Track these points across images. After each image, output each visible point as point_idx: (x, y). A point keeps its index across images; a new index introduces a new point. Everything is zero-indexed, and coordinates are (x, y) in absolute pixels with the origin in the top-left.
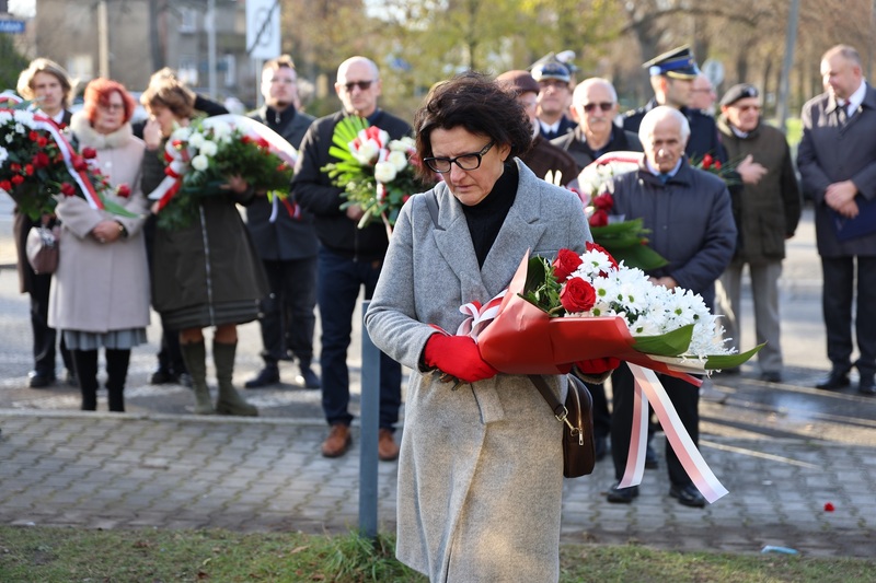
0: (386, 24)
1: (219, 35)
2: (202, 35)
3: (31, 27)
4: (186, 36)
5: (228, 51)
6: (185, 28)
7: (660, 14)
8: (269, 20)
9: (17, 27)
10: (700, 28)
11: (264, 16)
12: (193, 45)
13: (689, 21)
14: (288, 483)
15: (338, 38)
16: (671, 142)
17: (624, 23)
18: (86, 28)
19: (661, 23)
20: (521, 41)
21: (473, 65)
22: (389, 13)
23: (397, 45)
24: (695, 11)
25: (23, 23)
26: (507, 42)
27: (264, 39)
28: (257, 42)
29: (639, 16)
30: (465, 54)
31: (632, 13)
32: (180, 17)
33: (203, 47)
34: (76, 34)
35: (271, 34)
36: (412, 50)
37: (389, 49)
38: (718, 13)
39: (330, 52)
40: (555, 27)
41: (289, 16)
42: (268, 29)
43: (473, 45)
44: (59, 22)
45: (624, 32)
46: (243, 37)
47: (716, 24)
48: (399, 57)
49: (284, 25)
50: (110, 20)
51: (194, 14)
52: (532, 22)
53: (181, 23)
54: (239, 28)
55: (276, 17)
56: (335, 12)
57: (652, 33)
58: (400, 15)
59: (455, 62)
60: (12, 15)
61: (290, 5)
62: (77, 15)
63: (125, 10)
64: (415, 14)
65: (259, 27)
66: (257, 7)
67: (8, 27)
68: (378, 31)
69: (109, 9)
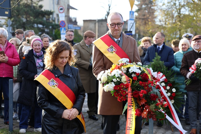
0: (160, 26)
3: (82, 28)
8: (133, 25)
9: (79, 28)
11: (132, 25)
15: (148, 29)
18: (93, 28)
20: (192, 29)
21: (180, 35)
22: (161, 23)
25: (80, 27)
26: (189, 30)
30: (179, 33)
34: (91, 29)
35: (133, 29)
36: (166, 32)
39: (147, 33)
42: (133, 27)
43: (180, 30)
44: (88, 27)
49: (136, 26)
50: (98, 26)
52: (195, 25)
54: (126, 28)
55: (134, 25)
56: (148, 24)
58: (163, 23)
59: (176, 34)
60: (78, 26)
61: (138, 22)
62: (91, 25)
63: (102, 24)
64: (167, 23)
65: (130, 27)
66: (130, 23)
67: (77, 28)
68: (158, 28)
69: (98, 24)
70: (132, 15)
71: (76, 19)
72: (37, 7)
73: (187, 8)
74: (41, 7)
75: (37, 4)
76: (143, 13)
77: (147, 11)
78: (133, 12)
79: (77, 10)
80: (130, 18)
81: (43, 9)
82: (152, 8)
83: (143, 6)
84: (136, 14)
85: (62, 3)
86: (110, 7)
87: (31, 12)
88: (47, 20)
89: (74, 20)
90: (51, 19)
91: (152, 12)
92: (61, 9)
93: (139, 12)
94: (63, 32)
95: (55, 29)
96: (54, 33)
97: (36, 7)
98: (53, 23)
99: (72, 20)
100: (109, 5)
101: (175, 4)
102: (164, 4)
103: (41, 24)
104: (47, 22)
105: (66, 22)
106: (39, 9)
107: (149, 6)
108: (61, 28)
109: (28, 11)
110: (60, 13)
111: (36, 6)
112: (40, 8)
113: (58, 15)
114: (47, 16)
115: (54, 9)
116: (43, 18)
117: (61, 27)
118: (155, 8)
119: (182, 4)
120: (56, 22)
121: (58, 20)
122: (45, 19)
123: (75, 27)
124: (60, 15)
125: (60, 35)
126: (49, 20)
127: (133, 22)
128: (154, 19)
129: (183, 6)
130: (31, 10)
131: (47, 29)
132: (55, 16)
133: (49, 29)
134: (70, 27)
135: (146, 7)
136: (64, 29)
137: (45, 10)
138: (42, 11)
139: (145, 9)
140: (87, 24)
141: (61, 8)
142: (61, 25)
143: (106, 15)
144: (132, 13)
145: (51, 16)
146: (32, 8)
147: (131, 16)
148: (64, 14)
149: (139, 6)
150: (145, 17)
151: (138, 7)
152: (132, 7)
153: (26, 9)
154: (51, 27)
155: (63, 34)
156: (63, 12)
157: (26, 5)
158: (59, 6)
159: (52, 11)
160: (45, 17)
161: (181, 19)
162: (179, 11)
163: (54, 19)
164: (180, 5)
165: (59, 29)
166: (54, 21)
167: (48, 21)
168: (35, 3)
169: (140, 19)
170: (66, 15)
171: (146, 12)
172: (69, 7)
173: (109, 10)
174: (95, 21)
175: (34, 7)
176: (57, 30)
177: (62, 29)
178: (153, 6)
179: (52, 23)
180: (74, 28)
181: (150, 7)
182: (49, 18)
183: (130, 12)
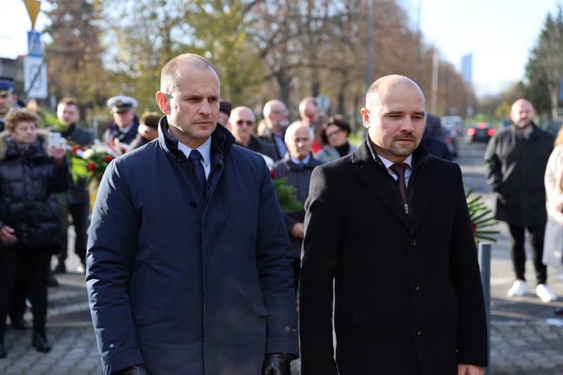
0: (117, 74)
7: (289, 67)
8: (39, 72)
10: (315, 75)
11: (35, 70)
13: (307, 72)
14: (57, 362)
15: (85, 84)
16: (305, 139)
17: (268, 72)
19: (291, 72)
22: (119, 67)
24: (311, 66)
27: (36, 84)
28: (32, 86)
29: (277, 68)
31: (272, 67)
35: (41, 81)
38: (324, 66)
41: (52, 70)
42: (39, 78)
45: (267, 78)
46: (22, 84)
47: (323, 74)
49: (49, 75)
54: (19, 78)
55: (44, 71)
56: (84, 67)
57: (285, 79)
58: (125, 68)
61: (53, 62)
64: (136, 67)
65: (33, 77)
66: (31, 65)
68: (111, 79)
70: (35, 40)
73: (186, 27)
76: (68, 38)
77: (77, 32)
78: (38, 35)
80: (31, 51)
82: (94, 23)
83: (68, 17)
84: (47, 39)
91: (92, 35)
93: (57, 35)
101: (154, 16)
102: (124, 15)
107: (85, 17)
118: (101, 24)
119: (174, 15)
127: (39, 61)
128: (98, 56)
129: (177, 22)
135: (74, 20)
139: (73, 26)
144: (33, 37)
147: (32, 45)
149: (54, 17)
150: (74, 48)
151: (52, 19)
152: (33, 19)
162: (164, 32)
164: (167, 18)
169: (58, 53)
171: (74, 35)
178: (93, 18)
181: (87, 22)
183: (30, 34)
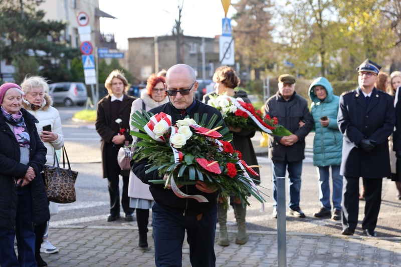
0: (283, 45)
1: (206, 54)
2: (199, 54)
3: (127, 55)
4: (193, 55)
5: (210, 61)
6: (192, 52)
8: (229, 47)
9: (121, 56)
11: (227, 45)
12: (195, 59)
15: (260, 54)
18: (149, 54)
20: (346, 51)
21: (323, 62)
22: (283, 41)
23: (287, 55)
25: (123, 54)
26: (339, 51)
27: (227, 56)
28: (224, 57)
30: (320, 58)
32: (190, 47)
33: (200, 60)
34: (145, 57)
35: (230, 54)
36: (295, 58)
37: (284, 57)
39: (257, 60)
40: (362, 44)
41: (237, 45)
42: (229, 51)
43: (323, 53)
44: (138, 52)
46: (218, 55)
48: (288, 61)
49: (235, 47)
50: (159, 50)
51: (195, 45)
52: (351, 42)
53: (190, 50)
54: (216, 51)
55: (232, 45)
56: (259, 42)
58: (289, 41)
59: (315, 62)
60: (118, 50)
61: (238, 40)
62: (145, 49)
63: (166, 45)
64: (296, 41)
65: (225, 51)
66: (224, 42)
67: (117, 56)
68: (278, 49)
69: (159, 46)
70: (227, 25)
71: (113, 36)
72: (33, 16)
73: (333, 9)
74: (41, 14)
75: (34, 9)
76: (248, 22)
77: (254, 17)
78: (229, 21)
79: (114, 18)
80: (224, 32)
81: (45, 19)
82: (265, 9)
83: (248, 7)
84: (234, 23)
85: (83, 6)
86: (180, 11)
87: (21, 26)
88: (54, 40)
89: (108, 39)
90: (61, 39)
91: (264, 18)
92: (83, 18)
93: (240, 20)
94: (89, 64)
95: (72, 58)
96: (69, 67)
97: (31, 16)
98: (67, 45)
99: (105, 39)
100: (179, 7)
101: (310, 1)
102: (288, 3)
103: (42, 48)
104: (54, 45)
105: (93, 44)
106: (36, 19)
107: (259, 6)
108: (83, 56)
109: (14, 23)
110: (81, 25)
111: (31, 14)
112: (40, 17)
113: (76, 30)
114: (53, 33)
115: (67, 18)
116: (46, 38)
117: (84, 54)
118: (271, 10)
120: (74, 46)
121: (77, 39)
122: (49, 38)
123: (113, 54)
124: (80, 30)
125: (82, 70)
126: (58, 40)
127: (229, 39)
128: (270, 32)
129: (326, 5)
130: (20, 22)
131: (56, 59)
132: (70, 31)
133: (60, 58)
134: (103, 54)
135: (252, 9)
136: (91, 57)
137: (49, 21)
138: (43, 23)
139: (252, 13)
140: (136, 45)
141: (83, 15)
142: (83, 50)
143: (174, 27)
144: (226, 22)
145: (62, 32)
146: (23, 17)
147: (225, 28)
148: (88, 29)
149: (238, 8)
150: (252, 28)
151: (237, 10)
152: (226, 11)
153: (9, 20)
154: (62, 55)
155: (88, 68)
156: (86, 25)
157: (10, 12)
158: (78, 12)
159: (64, 22)
160: (50, 34)
161: (324, 31)
162: (318, 15)
163: (68, 38)
164: (319, 3)
165: (79, 57)
166: (69, 42)
167: (57, 42)
168: (28, 7)
169: (242, 32)
170: (93, 29)
171: (252, 19)
172: (99, 14)
173: (180, 17)
174: (152, 38)
175: (26, 15)
176: (75, 59)
177: (85, 58)
178: (266, 6)
179: (64, 46)
180: (112, 56)
181: (261, 9)
182: (59, 36)
183: (224, 20)
